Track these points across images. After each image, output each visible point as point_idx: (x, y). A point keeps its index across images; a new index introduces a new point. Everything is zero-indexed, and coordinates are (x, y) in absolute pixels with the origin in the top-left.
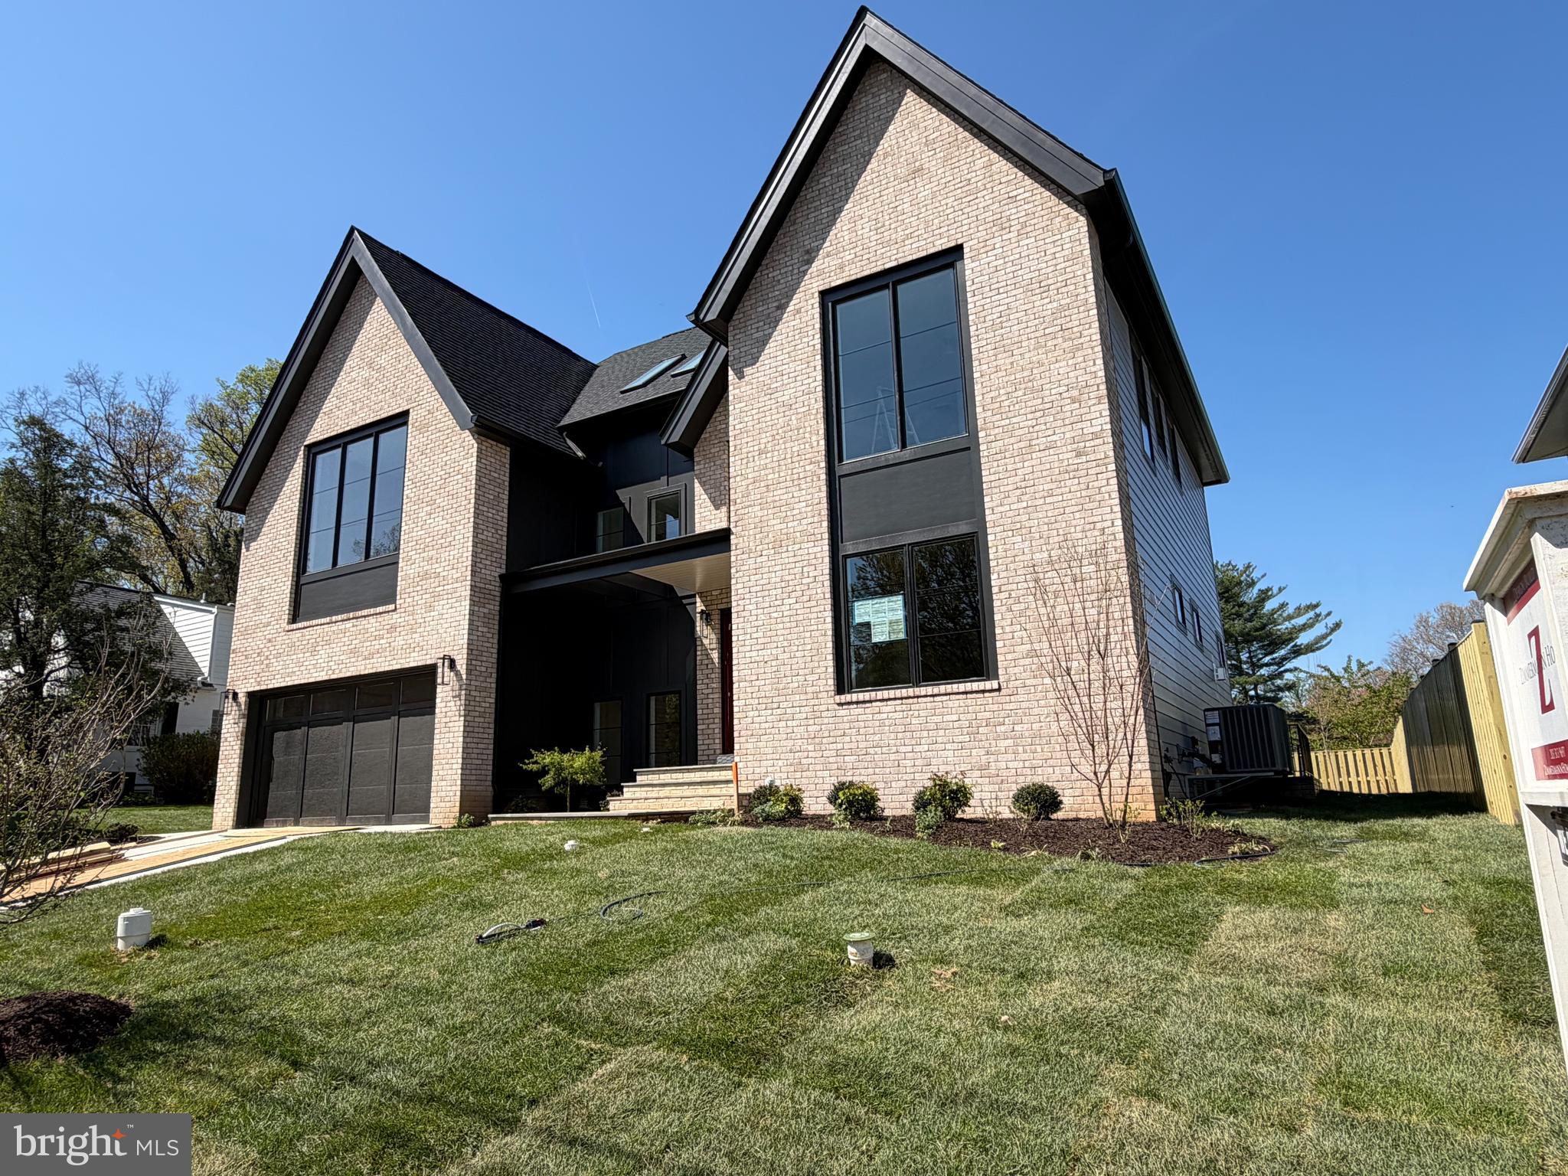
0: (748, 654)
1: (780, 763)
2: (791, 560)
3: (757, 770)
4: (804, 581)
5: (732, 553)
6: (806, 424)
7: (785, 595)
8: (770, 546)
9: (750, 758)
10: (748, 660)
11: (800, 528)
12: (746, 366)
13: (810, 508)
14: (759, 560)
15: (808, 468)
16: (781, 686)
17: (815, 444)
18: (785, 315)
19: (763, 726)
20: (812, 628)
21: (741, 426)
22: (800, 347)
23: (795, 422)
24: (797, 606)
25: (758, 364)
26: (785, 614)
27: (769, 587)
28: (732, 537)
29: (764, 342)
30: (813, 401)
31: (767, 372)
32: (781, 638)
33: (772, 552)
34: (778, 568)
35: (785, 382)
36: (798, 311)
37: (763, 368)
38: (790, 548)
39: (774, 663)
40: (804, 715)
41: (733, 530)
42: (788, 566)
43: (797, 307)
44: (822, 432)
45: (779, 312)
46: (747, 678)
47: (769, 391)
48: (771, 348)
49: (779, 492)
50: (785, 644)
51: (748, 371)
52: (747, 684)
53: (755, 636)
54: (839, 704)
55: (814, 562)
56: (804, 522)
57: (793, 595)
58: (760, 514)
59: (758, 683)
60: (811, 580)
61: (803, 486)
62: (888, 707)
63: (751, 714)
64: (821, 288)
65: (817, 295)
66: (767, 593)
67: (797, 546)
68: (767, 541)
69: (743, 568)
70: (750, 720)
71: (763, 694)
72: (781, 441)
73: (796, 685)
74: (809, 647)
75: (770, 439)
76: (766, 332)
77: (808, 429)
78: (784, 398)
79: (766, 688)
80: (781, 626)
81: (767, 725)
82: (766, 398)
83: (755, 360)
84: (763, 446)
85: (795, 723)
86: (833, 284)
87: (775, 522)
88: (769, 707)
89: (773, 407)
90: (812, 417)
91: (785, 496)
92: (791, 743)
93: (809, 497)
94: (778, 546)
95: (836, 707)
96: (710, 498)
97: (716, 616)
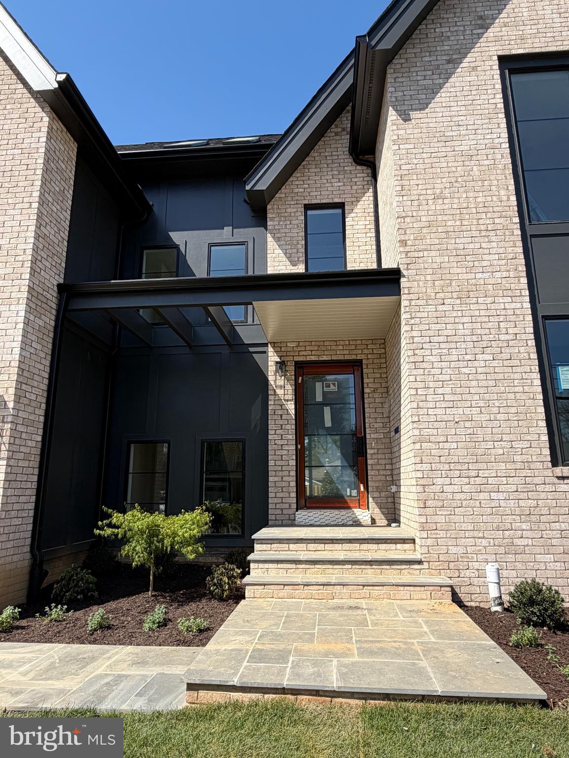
0: (431, 412)
1: (484, 542)
2: (483, 313)
3: (453, 550)
4: (502, 337)
5: (403, 297)
6: (492, 177)
7: (477, 350)
8: (455, 295)
9: (442, 534)
10: (433, 418)
11: (492, 281)
12: (412, 110)
13: (504, 262)
14: (440, 308)
15: (497, 221)
16: (480, 452)
17: (505, 198)
18: (459, 70)
19: (458, 496)
20: (516, 389)
21: (409, 167)
22: (478, 102)
23: (477, 173)
24: (495, 363)
25: (427, 111)
26: (479, 370)
27: (456, 339)
28: (402, 280)
29: (435, 90)
30: (499, 156)
31: (440, 119)
32: (476, 397)
33: (458, 301)
34: (465, 320)
35: (463, 132)
36: (474, 69)
37: (434, 115)
38: (481, 300)
39: (468, 424)
40: (514, 488)
41: (404, 272)
42: (479, 319)
43: (472, 65)
44: (512, 187)
45: (450, 66)
46: (432, 439)
47: (443, 139)
48: (442, 97)
49: (463, 240)
50: (482, 404)
51: (414, 115)
52: (433, 446)
53: (440, 391)
54: (558, 478)
55: (513, 318)
56: (498, 275)
57: (488, 350)
58: (438, 260)
59: (447, 445)
60: (511, 337)
61: (494, 239)
63: (439, 481)
64: (500, 53)
65: (496, 58)
66: (453, 345)
67: (490, 300)
68: (450, 289)
69: (418, 315)
70: (438, 488)
71: (456, 459)
72: (461, 190)
73: (501, 452)
74: (513, 410)
75: (448, 185)
76: (437, 82)
77: (495, 182)
78: (462, 148)
79: (460, 452)
80: (474, 383)
81: (462, 496)
82: (440, 144)
83: (423, 106)
84: (438, 191)
85: (501, 496)
86: (514, 52)
87: (459, 270)
88: (464, 473)
89: (450, 154)
90: (499, 172)
91: (471, 246)
92: (497, 519)
93: (501, 251)
94: (464, 296)
95: (556, 480)
96: (285, 254)
97: (291, 369)
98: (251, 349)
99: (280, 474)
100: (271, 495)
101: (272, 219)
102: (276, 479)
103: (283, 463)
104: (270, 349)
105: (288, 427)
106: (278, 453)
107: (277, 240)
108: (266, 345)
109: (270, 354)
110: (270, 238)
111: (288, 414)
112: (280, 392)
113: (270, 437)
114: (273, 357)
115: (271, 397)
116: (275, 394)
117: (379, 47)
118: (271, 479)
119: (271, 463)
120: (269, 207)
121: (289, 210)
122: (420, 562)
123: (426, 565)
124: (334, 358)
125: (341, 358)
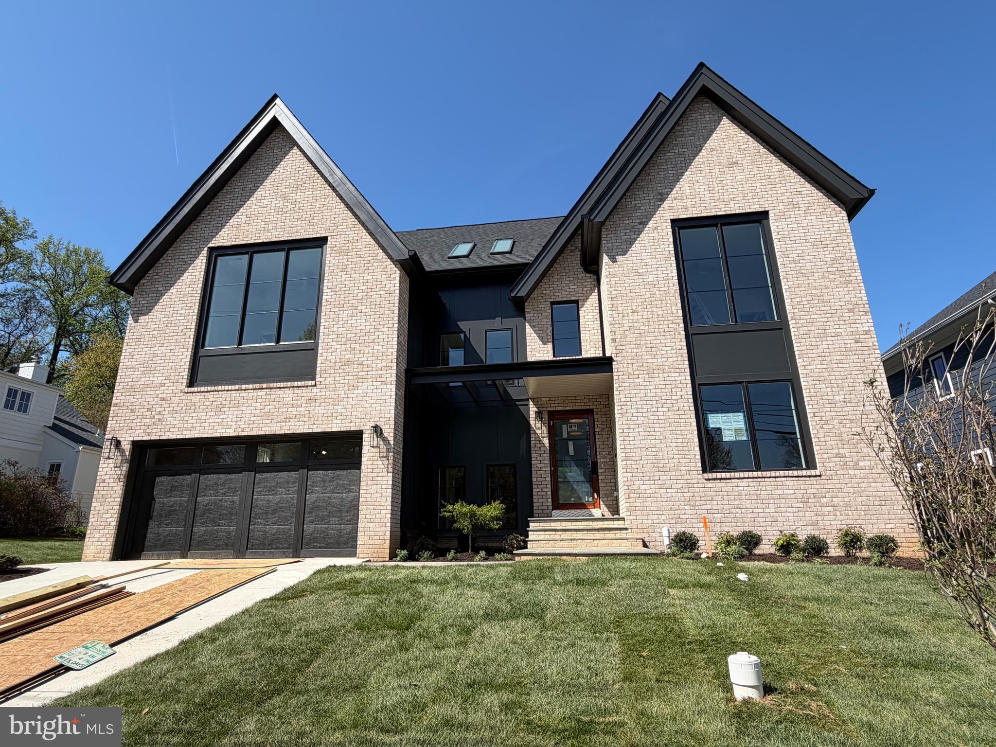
0: (632, 442)
1: (663, 517)
2: (662, 383)
3: (645, 522)
4: (674, 397)
5: (614, 374)
6: (667, 298)
7: (659, 405)
8: (645, 372)
9: (639, 513)
10: (633, 446)
11: (667, 363)
12: (618, 255)
13: (674, 351)
14: (636, 380)
15: (670, 326)
16: (661, 465)
17: (675, 312)
18: (646, 229)
19: (648, 491)
20: (682, 428)
21: (616, 292)
22: (659, 250)
23: (658, 296)
24: (669, 413)
25: (627, 256)
26: (660, 417)
27: (646, 399)
28: (613, 363)
29: (631, 242)
30: (671, 285)
31: (635, 261)
32: (658, 433)
33: (647, 376)
34: (651, 387)
35: (649, 270)
36: (656, 228)
37: (631, 258)
38: (661, 375)
39: (653, 449)
40: (680, 486)
41: (615, 359)
42: (660, 387)
43: (655, 225)
44: (679, 305)
45: (641, 226)
46: (633, 458)
47: (637, 274)
48: (636, 247)
49: (650, 338)
50: (661, 437)
51: (619, 258)
52: (633, 462)
53: (637, 430)
54: (706, 479)
55: (680, 386)
56: (671, 359)
57: (665, 405)
58: (635, 350)
59: (641, 462)
60: (679, 397)
61: (668, 337)
62: (744, 483)
63: (637, 483)
64: (672, 218)
65: (669, 221)
66: (645, 403)
67: (666, 375)
68: (642, 369)
69: (623, 384)
70: (636, 487)
71: (646, 470)
72: (649, 306)
73: (673, 465)
74: (680, 441)
75: (640, 304)
76: (633, 237)
77: (669, 302)
78: (649, 280)
79: (649, 466)
80: (657, 425)
81: (650, 491)
82: (635, 278)
83: (624, 253)
84: (635, 308)
85: (673, 491)
86: (681, 217)
87: (648, 357)
88: (652, 478)
89: (641, 284)
90: (671, 295)
91: (655, 342)
92: (671, 504)
93: (673, 344)
94: (650, 373)
95: (705, 481)
96: (539, 337)
97: (546, 416)
98: (518, 403)
99: (541, 486)
100: (535, 501)
101: (529, 313)
102: (538, 490)
103: (542, 479)
104: (531, 403)
105: (545, 455)
106: (538, 472)
107: (533, 327)
108: (527, 400)
109: (531, 406)
110: (527, 326)
111: (544, 446)
112: (538, 432)
113: (533, 462)
114: (533, 409)
115: (533, 436)
116: (535, 433)
117: (596, 220)
118: (534, 490)
119: (534, 480)
120: (526, 304)
121: (540, 306)
122: (626, 529)
123: (630, 531)
124: (574, 408)
125: (579, 408)
